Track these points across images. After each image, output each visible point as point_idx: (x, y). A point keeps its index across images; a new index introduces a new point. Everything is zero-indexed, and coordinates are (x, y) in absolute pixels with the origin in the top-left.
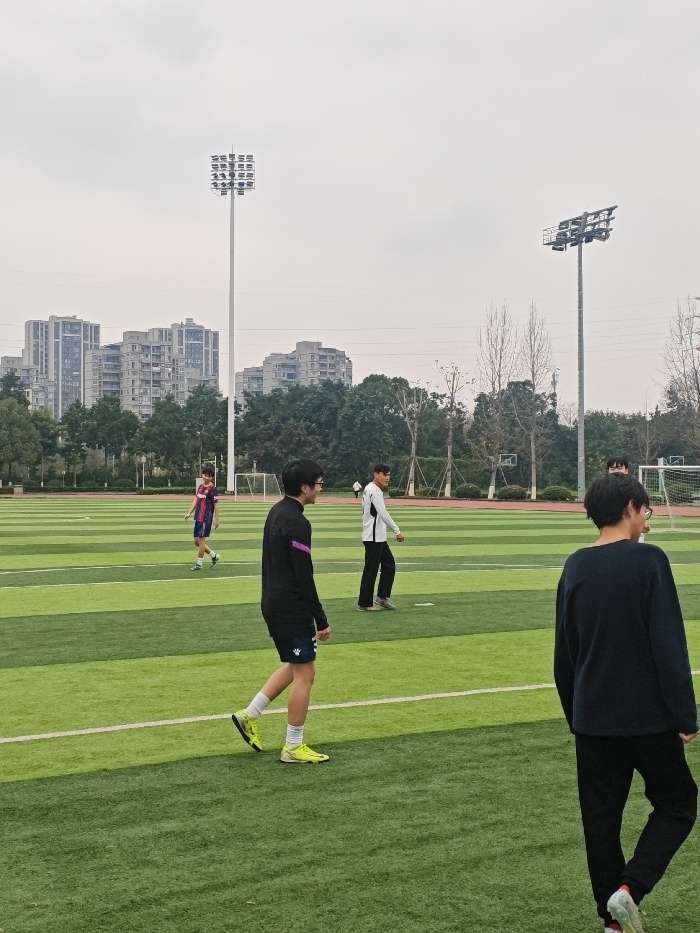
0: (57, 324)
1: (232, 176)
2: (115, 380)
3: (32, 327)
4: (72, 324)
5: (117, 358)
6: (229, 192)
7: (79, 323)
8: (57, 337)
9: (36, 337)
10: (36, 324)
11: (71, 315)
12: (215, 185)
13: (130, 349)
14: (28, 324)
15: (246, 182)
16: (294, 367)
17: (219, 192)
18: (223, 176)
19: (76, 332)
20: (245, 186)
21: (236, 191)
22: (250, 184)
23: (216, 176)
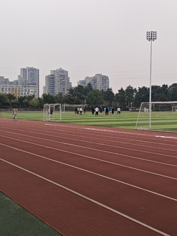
0: (29, 69)
1: (152, 36)
2: (53, 83)
3: (22, 70)
4: (33, 69)
5: (53, 78)
6: (151, 40)
7: (34, 69)
8: (29, 72)
9: (24, 72)
10: (24, 69)
11: (32, 67)
12: (147, 39)
13: (57, 76)
14: (21, 69)
15: (155, 38)
16: (95, 80)
17: (148, 40)
18: (149, 36)
19: (33, 71)
20: (155, 39)
21: (152, 40)
22: (156, 38)
23: (147, 36)
